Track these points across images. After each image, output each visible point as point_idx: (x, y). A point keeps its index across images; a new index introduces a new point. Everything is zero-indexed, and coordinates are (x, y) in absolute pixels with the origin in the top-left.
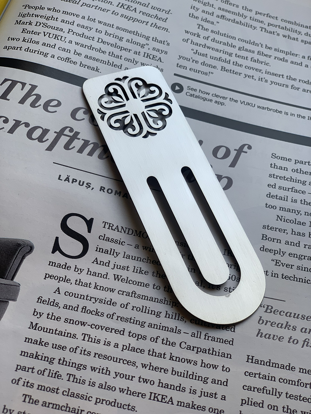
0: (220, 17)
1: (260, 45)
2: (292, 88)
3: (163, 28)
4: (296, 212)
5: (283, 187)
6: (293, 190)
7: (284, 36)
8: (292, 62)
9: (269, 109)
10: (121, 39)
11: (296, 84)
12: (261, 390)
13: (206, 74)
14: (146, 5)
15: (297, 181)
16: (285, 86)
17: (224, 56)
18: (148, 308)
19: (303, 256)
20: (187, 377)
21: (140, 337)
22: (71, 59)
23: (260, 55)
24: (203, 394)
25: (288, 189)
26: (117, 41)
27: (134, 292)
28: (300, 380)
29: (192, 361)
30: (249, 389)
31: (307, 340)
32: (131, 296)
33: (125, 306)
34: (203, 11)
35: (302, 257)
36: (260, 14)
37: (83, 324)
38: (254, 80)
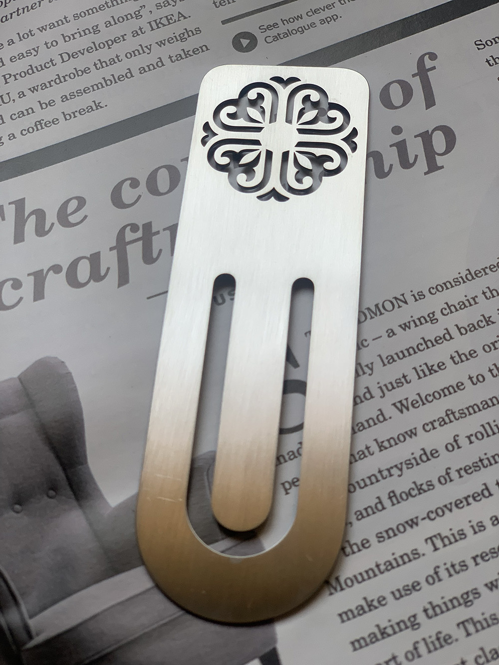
18: (492, 424)
22: (43, 120)
27: (449, 413)
32: (451, 422)
33: (454, 445)
37: (413, 523)
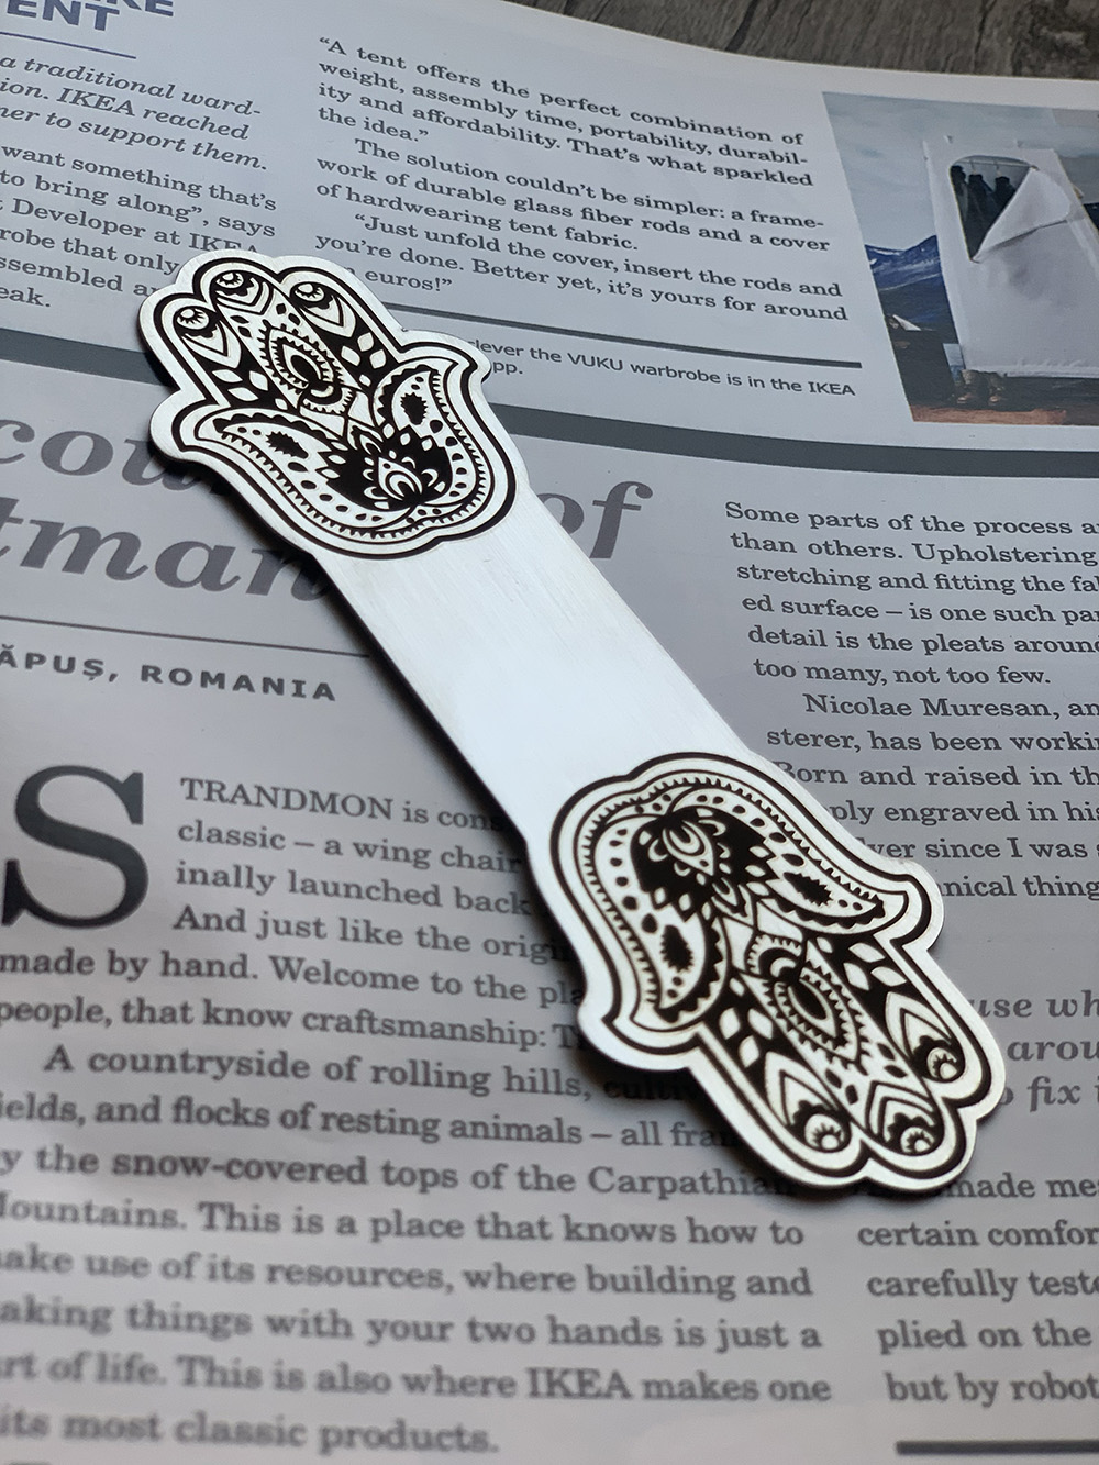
0: (427, 116)
1: (583, 192)
2: (728, 306)
3: (240, 157)
4: (867, 675)
5: (798, 605)
6: (835, 610)
7: (655, 161)
8: (704, 233)
9: (672, 373)
10: (99, 198)
11: (739, 293)
12: (936, 1285)
13: (427, 285)
14: (164, 92)
15: (838, 580)
16: (702, 302)
17: (473, 231)
18: (433, 1067)
19: (936, 813)
20: (651, 1290)
21: (430, 1178)
23: (592, 218)
24: (731, 1339)
25: (817, 607)
26: (87, 205)
27: (365, 1015)
28: (1065, 1222)
29: (654, 1227)
30: (895, 1288)
31: (1042, 1083)
32: (360, 1031)
33: (343, 1071)
34: (365, 101)
35: (931, 814)
36: (556, 100)
37: (194, 1166)
38: (595, 291)
